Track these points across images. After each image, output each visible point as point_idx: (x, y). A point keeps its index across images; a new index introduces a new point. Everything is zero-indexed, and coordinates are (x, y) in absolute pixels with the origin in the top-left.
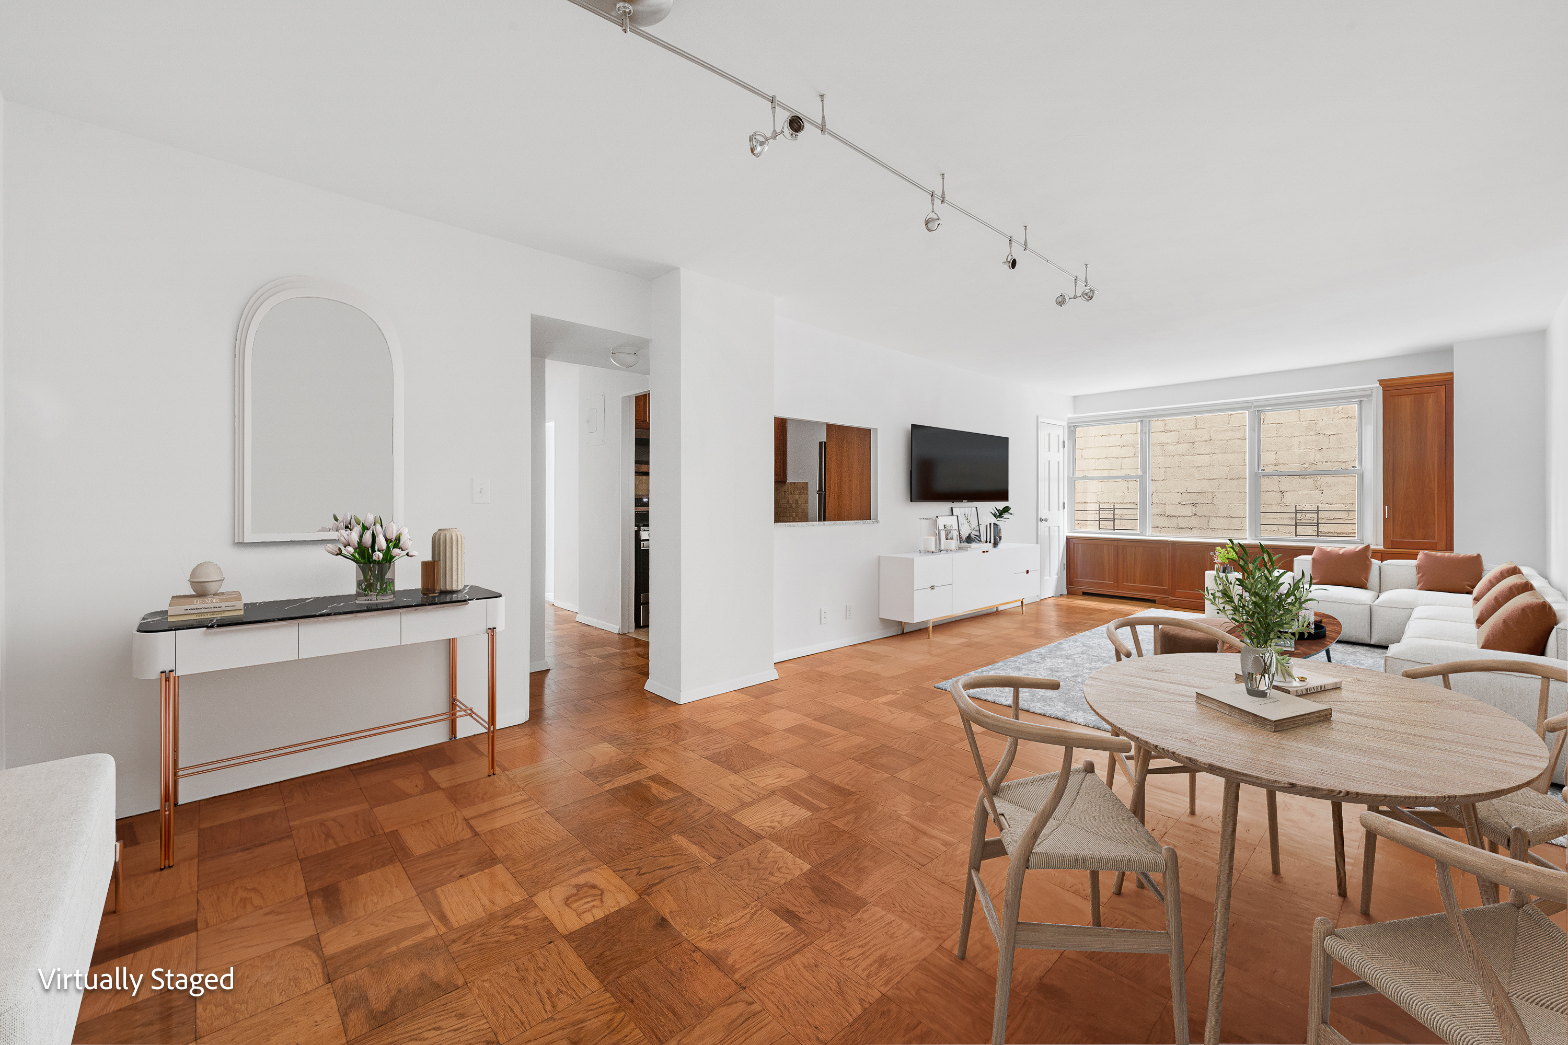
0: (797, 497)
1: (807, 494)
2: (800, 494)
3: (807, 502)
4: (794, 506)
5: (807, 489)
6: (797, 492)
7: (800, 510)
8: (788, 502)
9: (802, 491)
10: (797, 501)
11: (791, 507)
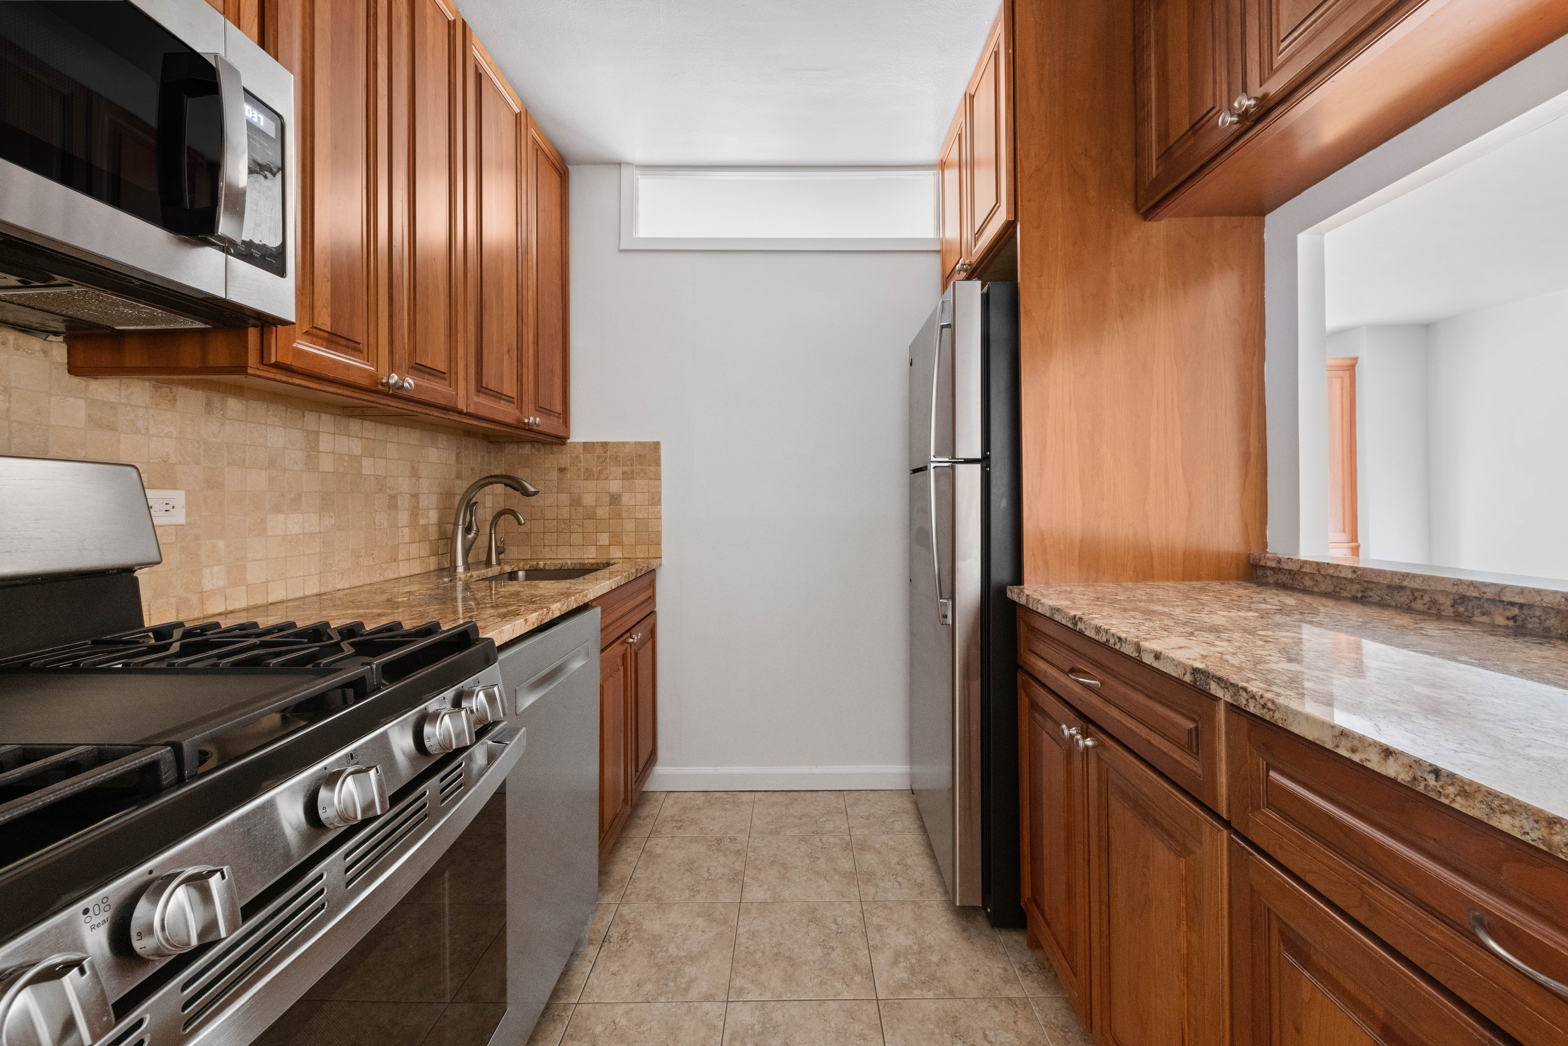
0: (615, 486)
1: (658, 477)
2: (627, 476)
3: (655, 500)
4: (602, 512)
5: (657, 462)
6: (617, 471)
7: (630, 525)
8: (576, 502)
9: (637, 468)
10: (615, 499)
11: (591, 515)
